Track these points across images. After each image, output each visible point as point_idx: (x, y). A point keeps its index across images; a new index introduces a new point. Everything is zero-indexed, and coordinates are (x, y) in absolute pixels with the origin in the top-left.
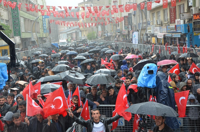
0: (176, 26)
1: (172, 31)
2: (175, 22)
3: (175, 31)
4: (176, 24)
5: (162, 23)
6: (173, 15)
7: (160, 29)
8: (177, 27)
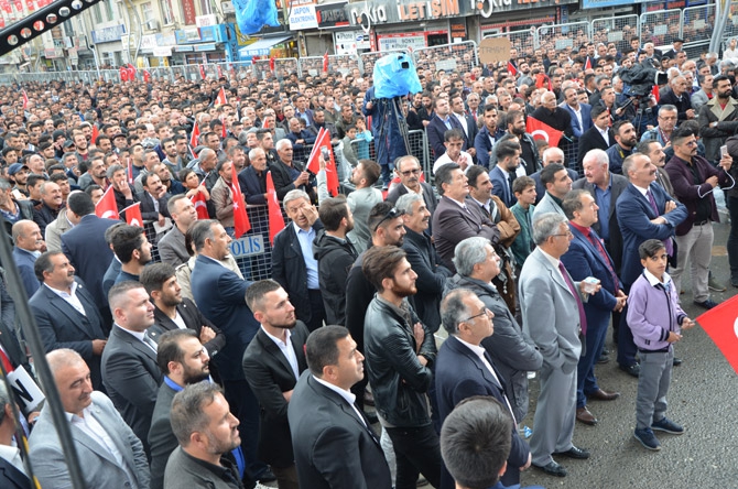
0: (199, 29)
1: (192, 39)
2: (194, 22)
3: (198, 38)
4: (199, 24)
5: (159, 26)
6: (188, 9)
7: (157, 38)
8: (203, 31)
